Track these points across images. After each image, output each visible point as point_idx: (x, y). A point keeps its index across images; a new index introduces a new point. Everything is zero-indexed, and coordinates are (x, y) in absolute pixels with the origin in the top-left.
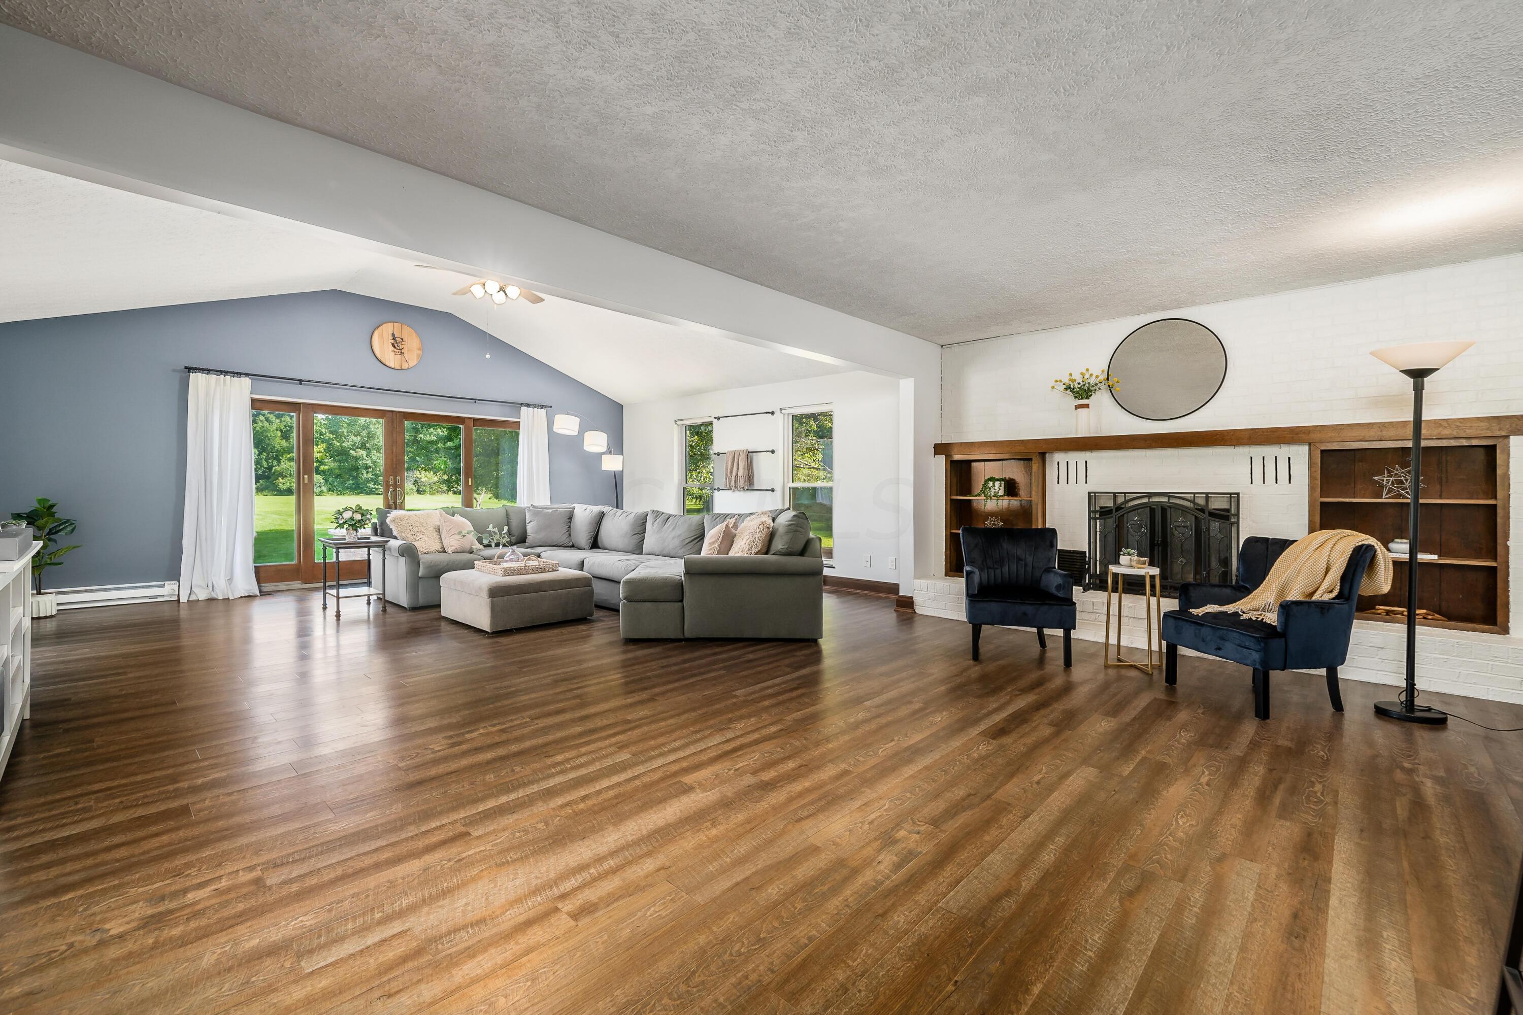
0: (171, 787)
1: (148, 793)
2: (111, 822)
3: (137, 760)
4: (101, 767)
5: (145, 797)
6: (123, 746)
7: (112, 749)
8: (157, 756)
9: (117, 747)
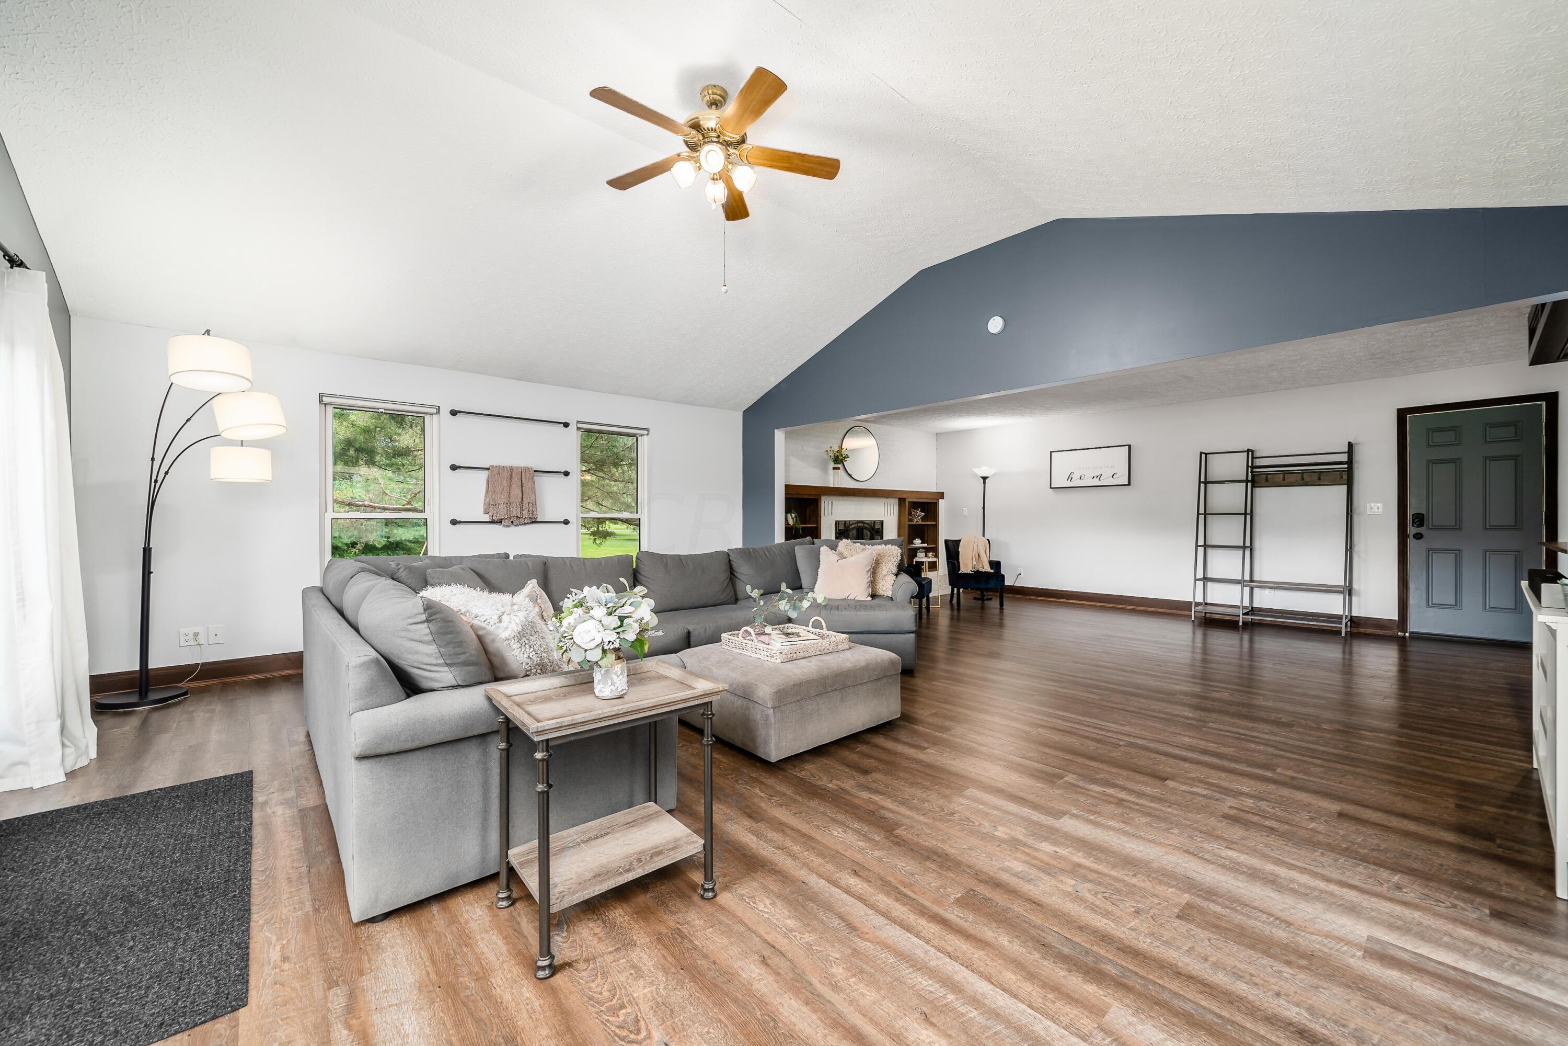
0: (1403, 739)
1: (1420, 743)
2: (1450, 739)
3: (1419, 769)
4: (1452, 776)
5: (1423, 741)
6: (1427, 786)
7: (1438, 789)
8: (1401, 764)
9: (1434, 788)
